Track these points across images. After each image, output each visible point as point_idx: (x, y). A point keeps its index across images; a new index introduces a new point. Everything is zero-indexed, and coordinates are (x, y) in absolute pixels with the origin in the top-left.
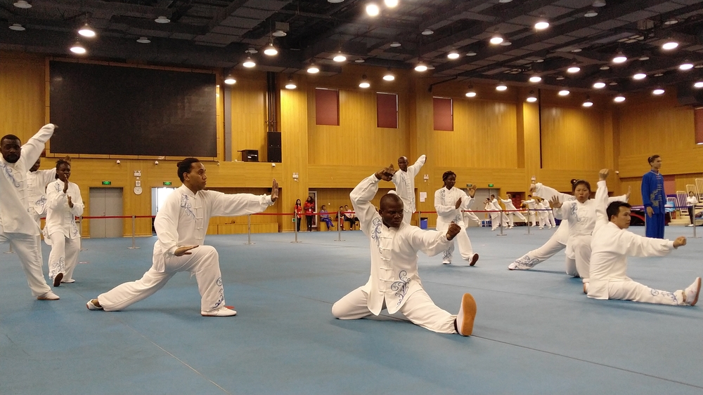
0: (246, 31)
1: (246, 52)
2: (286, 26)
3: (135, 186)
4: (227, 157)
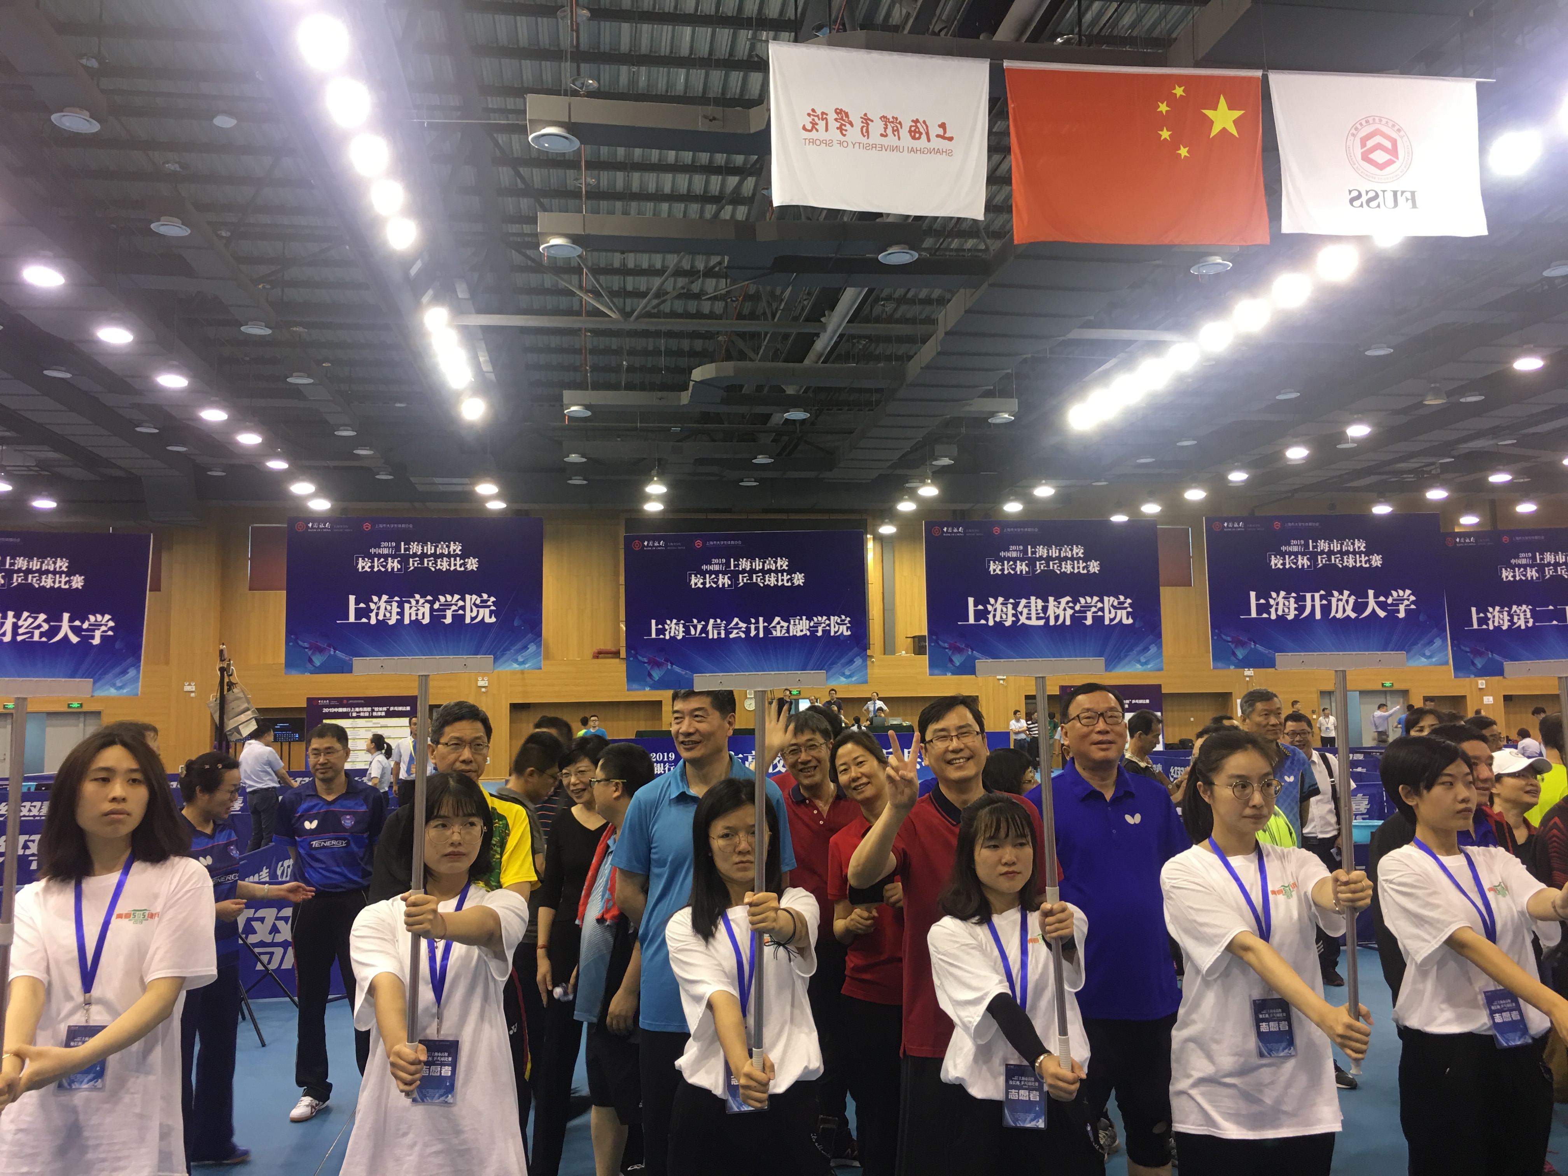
2: (954, 450)
3: (747, 698)
4: (889, 648)
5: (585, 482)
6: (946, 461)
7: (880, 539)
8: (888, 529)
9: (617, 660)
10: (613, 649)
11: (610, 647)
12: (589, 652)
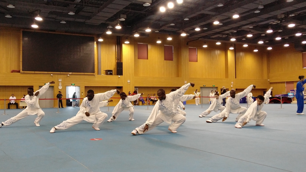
0: (108, 18)
1: (108, 27)
2: (125, 16)
3: (59, 86)
4: (99, 73)
5: (11, 17)
6: (123, 19)
7: (98, 43)
8: (101, 40)
9: (19, 73)
10: (18, 70)
11: (16, 69)
12: (9, 71)
